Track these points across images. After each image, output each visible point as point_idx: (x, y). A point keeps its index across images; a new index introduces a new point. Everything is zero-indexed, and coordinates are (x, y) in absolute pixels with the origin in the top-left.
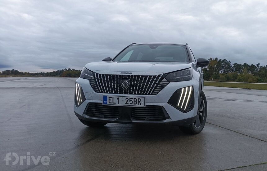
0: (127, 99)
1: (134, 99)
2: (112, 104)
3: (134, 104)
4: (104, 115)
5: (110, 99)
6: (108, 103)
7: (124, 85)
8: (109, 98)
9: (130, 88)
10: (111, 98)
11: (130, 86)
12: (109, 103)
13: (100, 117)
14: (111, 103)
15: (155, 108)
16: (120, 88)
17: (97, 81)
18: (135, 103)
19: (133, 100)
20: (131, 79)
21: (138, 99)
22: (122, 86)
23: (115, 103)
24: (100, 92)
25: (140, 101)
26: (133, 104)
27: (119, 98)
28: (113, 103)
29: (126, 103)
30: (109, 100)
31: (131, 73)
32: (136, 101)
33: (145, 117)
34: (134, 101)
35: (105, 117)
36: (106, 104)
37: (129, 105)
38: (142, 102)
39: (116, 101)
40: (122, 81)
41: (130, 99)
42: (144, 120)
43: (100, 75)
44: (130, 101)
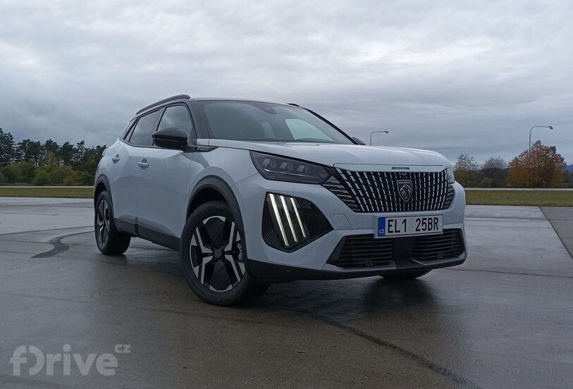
0: (418, 221)
1: (429, 219)
2: (394, 233)
3: (429, 229)
4: (373, 260)
5: (391, 223)
6: (387, 233)
7: (403, 193)
8: (389, 221)
9: (414, 198)
10: (392, 221)
11: (414, 194)
12: (389, 232)
13: (364, 266)
14: (392, 232)
15: (451, 234)
16: (397, 199)
17: (350, 186)
18: (430, 226)
19: (426, 221)
20: (413, 179)
21: (435, 218)
22: (401, 194)
23: (399, 231)
24: (362, 212)
25: (436, 223)
26: (427, 231)
27: (405, 221)
28: (396, 231)
29: (417, 230)
30: (390, 226)
31: (409, 168)
32: (431, 223)
33: (437, 254)
34: (429, 223)
35: (375, 265)
36: (384, 235)
37: (422, 233)
38: (440, 224)
39: (400, 227)
40: (401, 186)
41: (423, 219)
42: (435, 259)
43: (353, 173)
44: (423, 223)
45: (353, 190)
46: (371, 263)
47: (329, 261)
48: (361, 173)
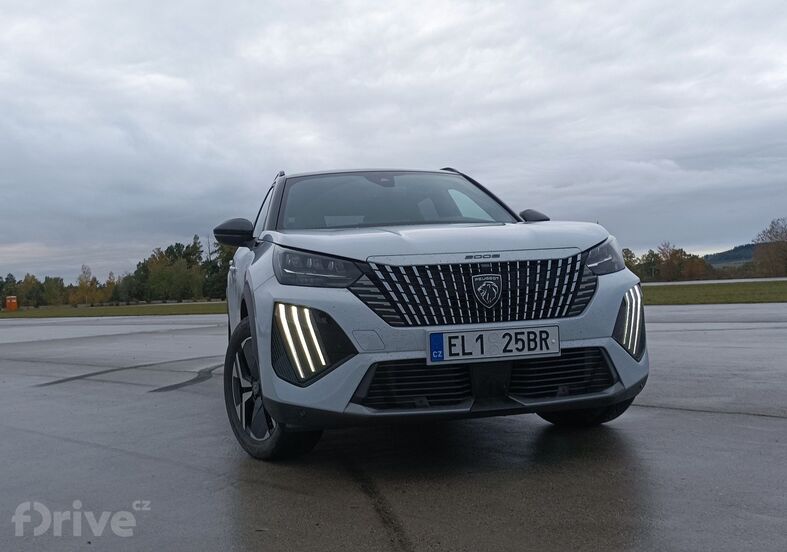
0: (508, 338)
1: (529, 333)
2: (461, 357)
3: (530, 349)
4: (428, 398)
5: (453, 341)
6: (447, 357)
7: (483, 294)
8: (450, 338)
9: (505, 301)
10: (457, 337)
11: (505, 295)
12: (451, 354)
13: (413, 406)
14: (458, 354)
15: (582, 355)
16: (472, 303)
17: (389, 288)
18: (532, 345)
19: (525, 338)
20: (504, 274)
21: (541, 332)
23: (471, 354)
24: (407, 325)
25: (545, 340)
26: (526, 352)
27: (481, 337)
28: (464, 354)
29: (505, 350)
30: (451, 345)
31: (498, 256)
32: (534, 340)
33: (557, 388)
34: (529, 340)
35: (432, 405)
36: (442, 359)
37: (515, 355)
38: (552, 340)
39: (472, 346)
41: (516, 334)
43: (395, 269)
44: (517, 341)
45: (392, 294)
46: (426, 402)
47: (354, 400)
48: (408, 269)
